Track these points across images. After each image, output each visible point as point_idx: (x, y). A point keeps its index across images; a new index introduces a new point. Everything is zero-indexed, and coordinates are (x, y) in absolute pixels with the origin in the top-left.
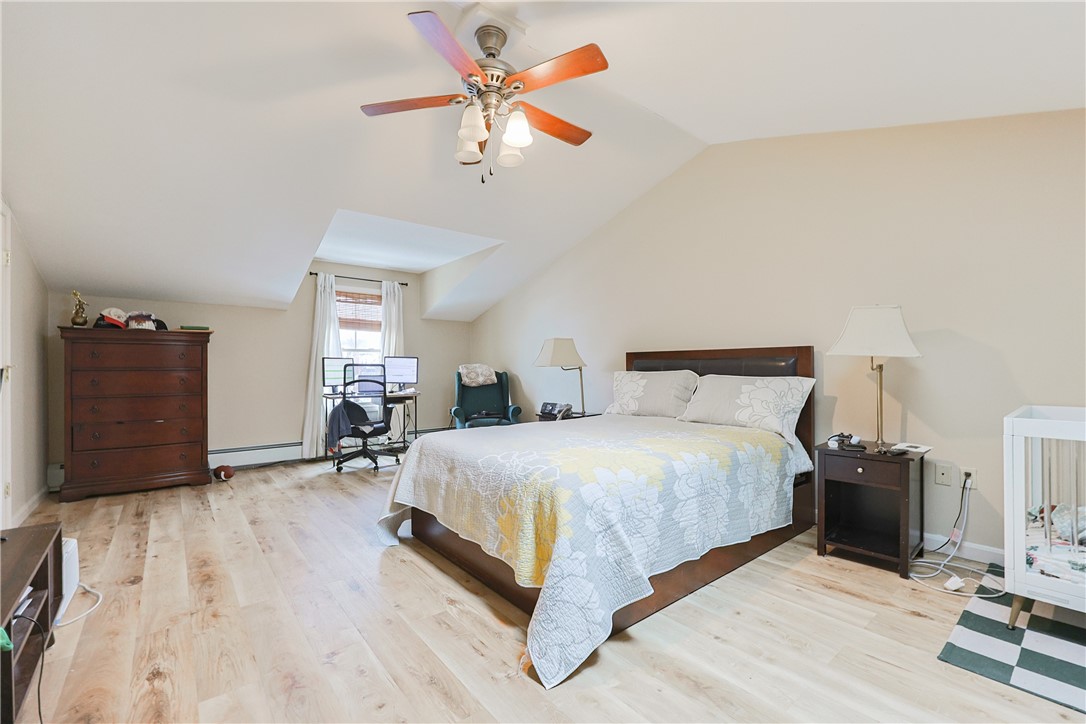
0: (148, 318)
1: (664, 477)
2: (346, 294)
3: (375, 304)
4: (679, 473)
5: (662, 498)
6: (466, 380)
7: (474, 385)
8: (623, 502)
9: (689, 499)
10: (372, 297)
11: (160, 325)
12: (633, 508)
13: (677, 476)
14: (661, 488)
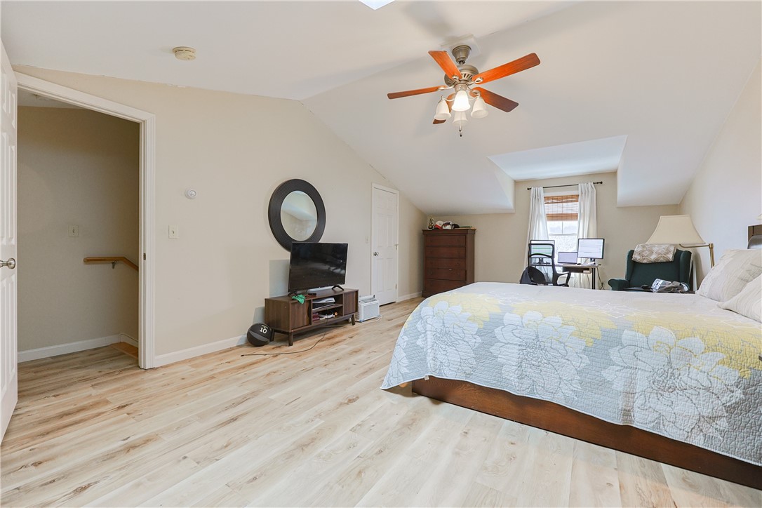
0: (449, 224)
1: (488, 320)
2: (553, 198)
3: (574, 201)
4: (505, 322)
5: (480, 333)
6: (636, 257)
7: (645, 261)
8: (443, 323)
9: (508, 343)
10: (572, 197)
11: (456, 226)
12: (451, 330)
13: (503, 324)
14: (482, 327)
